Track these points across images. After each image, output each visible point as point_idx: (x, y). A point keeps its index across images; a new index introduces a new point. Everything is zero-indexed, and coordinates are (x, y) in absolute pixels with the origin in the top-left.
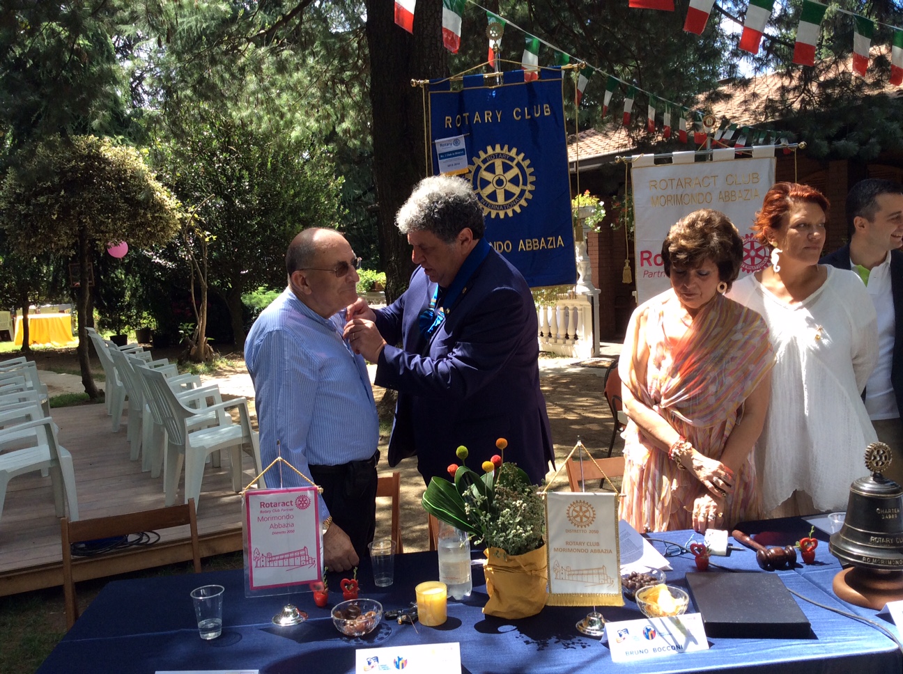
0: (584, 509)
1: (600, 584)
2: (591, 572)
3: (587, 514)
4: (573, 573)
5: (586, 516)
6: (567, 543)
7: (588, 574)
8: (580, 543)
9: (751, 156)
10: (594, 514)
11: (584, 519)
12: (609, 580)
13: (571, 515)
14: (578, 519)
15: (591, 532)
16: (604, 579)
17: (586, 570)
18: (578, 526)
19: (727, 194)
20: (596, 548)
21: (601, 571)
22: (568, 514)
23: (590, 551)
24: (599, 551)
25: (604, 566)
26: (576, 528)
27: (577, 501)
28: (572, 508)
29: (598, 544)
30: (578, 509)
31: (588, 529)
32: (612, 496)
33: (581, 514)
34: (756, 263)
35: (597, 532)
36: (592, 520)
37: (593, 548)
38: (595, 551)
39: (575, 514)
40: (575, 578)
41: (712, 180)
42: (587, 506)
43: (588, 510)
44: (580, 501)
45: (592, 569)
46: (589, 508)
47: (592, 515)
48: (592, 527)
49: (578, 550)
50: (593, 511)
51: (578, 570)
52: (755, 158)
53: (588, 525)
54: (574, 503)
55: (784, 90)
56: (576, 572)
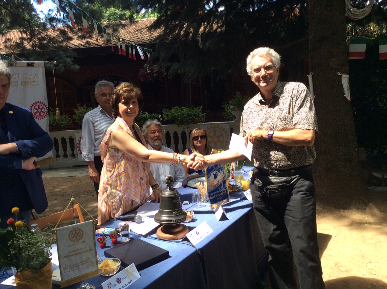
0: (77, 232)
1: (87, 267)
2: (83, 263)
3: (79, 234)
4: (73, 266)
5: (79, 236)
6: (69, 252)
7: (81, 265)
8: (76, 250)
9: (34, 66)
10: (83, 233)
11: (78, 237)
12: (92, 264)
13: (70, 237)
14: (75, 238)
15: (82, 243)
16: (90, 265)
17: (80, 263)
18: (75, 242)
19: (25, 83)
20: (85, 250)
21: (88, 261)
22: (69, 237)
23: (81, 253)
24: (86, 251)
25: (89, 258)
26: (74, 243)
27: (74, 229)
28: (71, 233)
29: (85, 248)
30: (74, 233)
31: (80, 241)
32: (91, 222)
33: (76, 235)
34: (41, 115)
35: (84, 242)
36: (81, 237)
37: (83, 250)
38: (84, 252)
39: (73, 236)
40: (75, 269)
41: (17, 75)
42: (79, 230)
43: (79, 232)
44: (75, 228)
45: (83, 261)
46: (80, 231)
47: (82, 234)
48: (81, 240)
49: (76, 254)
50: (82, 232)
51: (76, 264)
52: (36, 67)
53: (80, 240)
54: (72, 230)
55: (22, 39)
56: (75, 266)
